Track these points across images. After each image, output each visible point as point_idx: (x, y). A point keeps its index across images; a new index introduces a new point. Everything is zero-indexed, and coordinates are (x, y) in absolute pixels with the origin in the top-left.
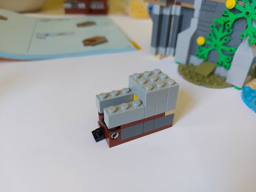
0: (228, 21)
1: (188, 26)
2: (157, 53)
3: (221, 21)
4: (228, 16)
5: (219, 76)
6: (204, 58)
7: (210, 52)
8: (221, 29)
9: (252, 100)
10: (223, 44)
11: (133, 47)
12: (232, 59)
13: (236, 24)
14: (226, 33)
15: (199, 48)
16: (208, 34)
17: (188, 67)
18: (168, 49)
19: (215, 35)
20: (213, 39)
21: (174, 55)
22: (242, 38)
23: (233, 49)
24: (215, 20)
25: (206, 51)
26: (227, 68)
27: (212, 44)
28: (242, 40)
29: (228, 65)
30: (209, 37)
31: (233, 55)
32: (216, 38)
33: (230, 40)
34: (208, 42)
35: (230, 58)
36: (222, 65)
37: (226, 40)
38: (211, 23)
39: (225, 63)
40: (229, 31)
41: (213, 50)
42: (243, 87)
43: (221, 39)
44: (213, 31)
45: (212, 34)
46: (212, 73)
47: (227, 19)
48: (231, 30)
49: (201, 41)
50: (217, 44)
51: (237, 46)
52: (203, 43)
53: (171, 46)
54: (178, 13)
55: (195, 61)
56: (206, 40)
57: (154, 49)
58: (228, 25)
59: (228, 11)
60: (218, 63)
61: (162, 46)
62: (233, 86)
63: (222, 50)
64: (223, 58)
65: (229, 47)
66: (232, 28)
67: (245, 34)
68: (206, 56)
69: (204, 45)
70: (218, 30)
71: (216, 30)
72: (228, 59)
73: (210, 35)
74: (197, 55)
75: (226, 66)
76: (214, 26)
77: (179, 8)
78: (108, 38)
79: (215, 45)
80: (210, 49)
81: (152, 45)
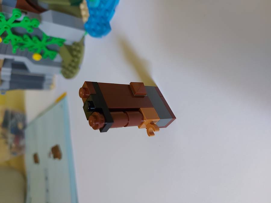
0: (16, 40)
7: (49, 49)
15: (45, 58)
17: (64, 67)
20: (34, 48)
31: (51, 38)
47: (13, 40)
49: (37, 57)
52: (40, 56)
55: (58, 59)
59: (5, 40)
66: (22, 36)
69: (42, 54)
71: (25, 46)
77: (3, 69)
80: (46, 50)
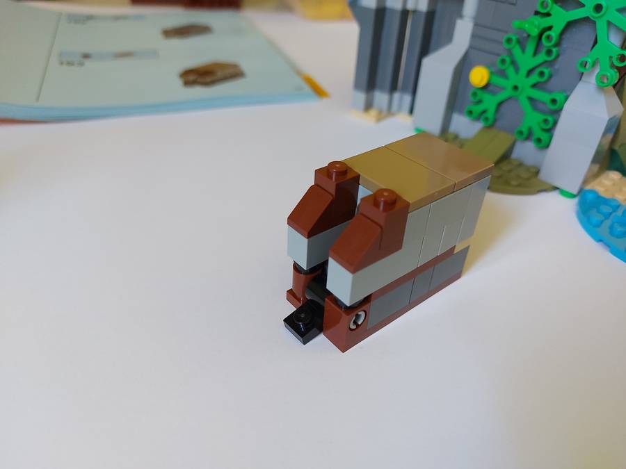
1: (449, 38)
2: (368, 106)
3: (533, 26)
4: (548, 15)
5: (521, 165)
6: (487, 119)
7: (500, 105)
8: (531, 47)
9: (602, 222)
10: (534, 86)
11: (307, 89)
12: (555, 123)
13: (567, 35)
14: (542, 57)
15: (475, 94)
16: (499, 59)
18: (397, 96)
19: (514, 63)
20: (510, 71)
21: (411, 111)
22: (582, 70)
23: (559, 97)
24: (516, 24)
25: (490, 102)
26: (543, 145)
27: (508, 84)
28: (583, 74)
29: (544, 136)
30: (501, 66)
31: (557, 113)
32: (517, 69)
33: (551, 76)
34: (498, 81)
35: (550, 119)
36: (529, 137)
37: (542, 74)
38: (506, 32)
39: (538, 133)
40: (549, 52)
41: (510, 98)
42: (581, 191)
43: (530, 72)
44: (510, 52)
45: (508, 60)
46: (506, 157)
47: (546, 22)
48: (555, 50)
49: (479, 76)
50: (520, 86)
51: (568, 91)
52: (484, 83)
53: (404, 90)
54: (423, 6)
55: (464, 125)
56: (492, 73)
57: (361, 97)
58: (549, 38)
59: (549, 1)
60: (521, 133)
61: (382, 89)
62: (556, 188)
63: (532, 100)
64: (533, 119)
65: (550, 91)
66: (558, 44)
67: (590, 61)
68: (490, 115)
69: (486, 88)
70: (523, 48)
71: (517, 51)
72: (546, 121)
73: (503, 61)
74: (471, 112)
75: (539, 140)
76: (514, 38)
78: (244, 65)
79: (516, 88)
80: (501, 96)
81: (357, 86)
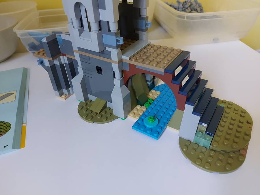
17: (87, 104)
18: (70, 89)
54: (67, 62)
57: (57, 92)
61: (64, 88)
62: (119, 117)
77: (65, 58)
81: (54, 89)
